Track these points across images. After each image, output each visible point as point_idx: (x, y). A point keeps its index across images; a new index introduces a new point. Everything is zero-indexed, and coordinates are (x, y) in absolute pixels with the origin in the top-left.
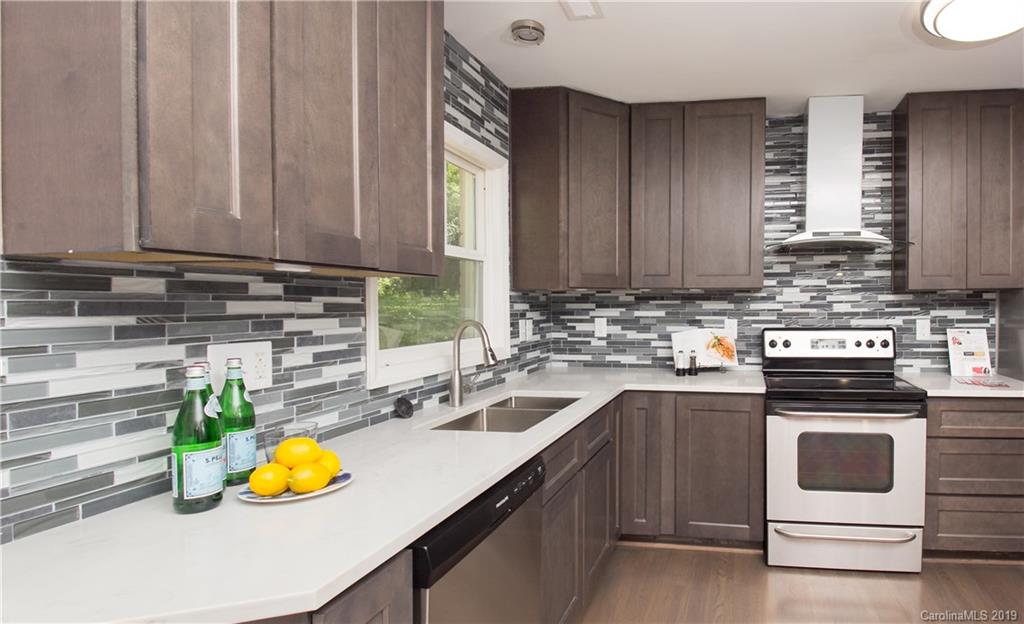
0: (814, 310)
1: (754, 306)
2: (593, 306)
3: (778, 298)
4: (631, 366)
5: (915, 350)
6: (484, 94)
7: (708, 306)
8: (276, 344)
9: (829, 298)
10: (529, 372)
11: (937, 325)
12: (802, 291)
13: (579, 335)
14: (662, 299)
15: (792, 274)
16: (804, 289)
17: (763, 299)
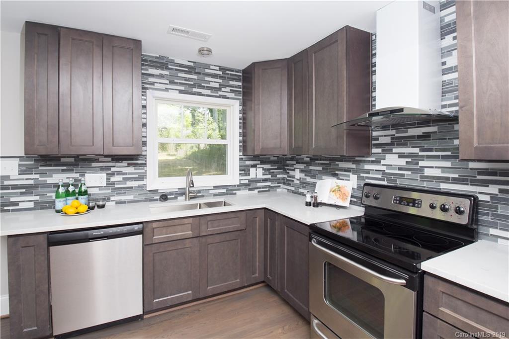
0: (409, 173)
1: (367, 167)
3: (383, 162)
6: (221, 77)
9: (421, 164)
10: (259, 192)
13: (290, 177)
14: (321, 160)
15: (392, 144)
16: (401, 156)
17: (373, 162)
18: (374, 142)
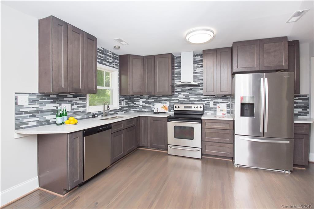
0: (186, 100)
1: (173, 99)
2: (139, 99)
3: (178, 97)
4: (147, 112)
5: (210, 109)
6: (113, 58)
7: (163, 98)
8: (71, 104)
9: (189, 97)
10: (124, 112)
11: (215, 103)
12: (183, 95)
13: (136, 105)
14: (153, 97)
15: (181, 91)
16: (184, 95)
17: (175, 97)
18: (175, 91)
